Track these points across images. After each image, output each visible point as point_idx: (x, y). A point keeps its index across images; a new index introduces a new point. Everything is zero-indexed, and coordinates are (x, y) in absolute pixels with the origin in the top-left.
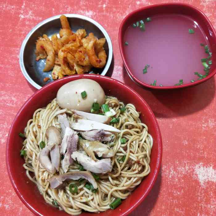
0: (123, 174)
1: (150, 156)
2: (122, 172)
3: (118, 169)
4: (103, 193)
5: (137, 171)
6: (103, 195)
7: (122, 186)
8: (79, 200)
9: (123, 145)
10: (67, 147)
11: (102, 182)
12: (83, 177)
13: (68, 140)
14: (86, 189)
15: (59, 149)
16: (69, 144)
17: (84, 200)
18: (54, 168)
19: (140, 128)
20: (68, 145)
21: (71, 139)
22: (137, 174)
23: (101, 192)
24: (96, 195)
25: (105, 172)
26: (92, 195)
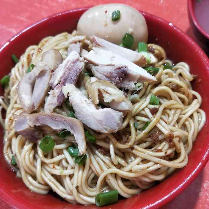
0: (136, 150)
1: (194, 143)
2: (136, 147)
3: (130, 137)
4: (93, 172)
5: (162, 154)
6: (92, 176)
7: (128, 170)
8: (49, 169)
9: (152, 106)
10: (63, 76)
11: (97, 152)
12: (68, 129)
13: (67, 66)
14: (66, 154)
15: (49, 77)
16: (66, 73)
17: (58, 171)
18: (32, 104)
19: (188, 96)
20: (64, 74)
21: (72, 65)
22: (161, 158)
23: (90, 168)
24: (79, 170)
25: (106, 129)
26: (73, 168)
